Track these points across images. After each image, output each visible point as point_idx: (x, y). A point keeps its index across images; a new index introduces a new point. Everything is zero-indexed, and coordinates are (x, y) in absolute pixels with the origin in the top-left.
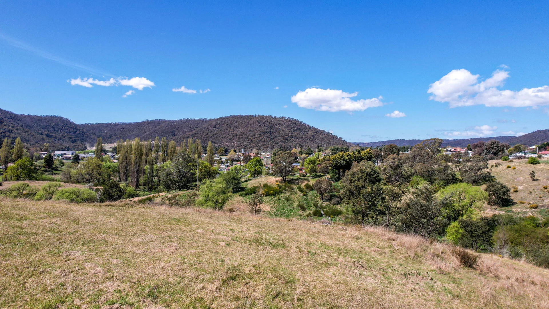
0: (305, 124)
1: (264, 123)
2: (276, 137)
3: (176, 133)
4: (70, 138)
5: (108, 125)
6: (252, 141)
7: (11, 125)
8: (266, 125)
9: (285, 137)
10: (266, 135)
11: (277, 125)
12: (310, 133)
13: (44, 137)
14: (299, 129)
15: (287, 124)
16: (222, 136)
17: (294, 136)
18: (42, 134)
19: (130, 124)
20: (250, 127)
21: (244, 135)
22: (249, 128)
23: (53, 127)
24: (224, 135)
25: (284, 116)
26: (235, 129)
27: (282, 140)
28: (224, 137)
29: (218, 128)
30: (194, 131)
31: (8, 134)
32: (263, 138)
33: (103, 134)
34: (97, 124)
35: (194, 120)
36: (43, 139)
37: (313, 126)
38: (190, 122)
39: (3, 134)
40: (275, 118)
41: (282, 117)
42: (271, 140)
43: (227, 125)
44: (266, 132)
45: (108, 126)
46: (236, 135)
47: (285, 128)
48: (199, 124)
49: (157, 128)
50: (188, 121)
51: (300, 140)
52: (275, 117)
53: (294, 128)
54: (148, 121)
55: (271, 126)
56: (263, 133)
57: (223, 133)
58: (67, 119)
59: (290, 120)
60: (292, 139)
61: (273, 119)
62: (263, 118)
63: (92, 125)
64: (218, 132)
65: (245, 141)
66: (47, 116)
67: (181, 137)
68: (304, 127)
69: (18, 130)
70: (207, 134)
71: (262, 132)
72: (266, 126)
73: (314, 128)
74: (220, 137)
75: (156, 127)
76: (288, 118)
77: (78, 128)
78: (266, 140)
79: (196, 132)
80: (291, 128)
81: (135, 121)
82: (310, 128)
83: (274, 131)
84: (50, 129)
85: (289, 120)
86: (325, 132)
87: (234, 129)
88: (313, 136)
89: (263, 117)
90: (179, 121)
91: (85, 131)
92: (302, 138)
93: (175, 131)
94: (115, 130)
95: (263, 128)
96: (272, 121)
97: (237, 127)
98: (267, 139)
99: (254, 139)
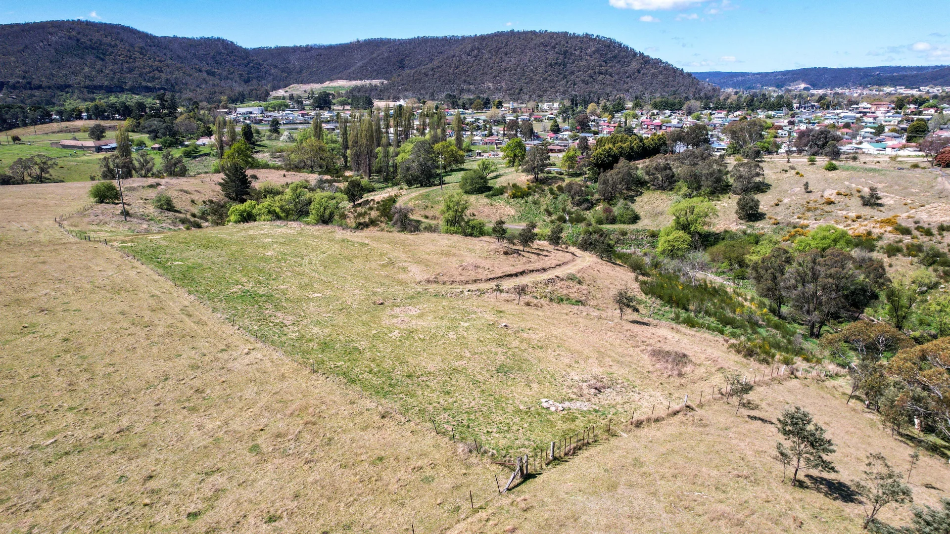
0: (627, 48)
1: (554, 47)
2: (573, 73)
3: (406, 63)
4: (241, 75)
5: (295, 50)
6: (531, 79)
7: (158, 59)
8: (556, 50)
9: (589, 72)
10: (557, 69)
11: (576, 50)
12: (635, 65)
13: (205, 75)
14: (615, 57)
15: (593, 49)
16: (481, 72)
17: (604, 71)
18: (200, 71)
19: (330, 48)
20: (528, 55)
21: (518, 69)
22: (528, 57)
23: (213, 58)
24: (486, 70)
25: (589, 33)
26: (504, 57)
27: (582, 77)
28: (486, 73)
29: (476, 57)
30: (436, 63)
31: (157, 74)
32: (550, 76)
33: (289, 65)
34: (277, 48)
35: (435, 40)
36: (204, 80)
37: (642, 51)
38: (429, 44)
39: (151, 75)
40: (574, 37)
41: (587, 34)
42: (565, 77)
43: (490, 51)
44: (556, 64)
45: (295, 52)
46: (505, 70)
47: (591, 56)
48: (444, 45)
49: (374, 55)
50: (425, 41)
51: (614, 79)
52: (574, 34)
53: (606, 54)
54: (358, 41)
55: (565, 53)
56: (551, 65)
57: (483, 64)
58: (232, 42)
59: (600, 40)
60: (601, 76)
61: (571, 38)
62: (552, 37)
63: (269, 50)
64: (475, 64)
65: (519, 79)
66: (201, 38)
67: (414, 73)
68: (623, 54)
69: (168, 66)
70: (458, 67)
71: (549, 63)
72: (557, 53)
73: (641, 54)
74: (479, 73)
75: (372, 53)
76: (597, 36)
77: (251, 58)
78: (555, 79)
79: (440, 64)
80: (601, 55)
81: (338, 43)
82: (635, 54)
83: (571, 61)
84: (210, 61)
85: (598, 40)
86: (661, 61)
87: (501, 58)
88: (639, 71)
89: (553, 35)
90: (410, 42)
91: (261, 61)
92: (618, 74)
93: (403, 60)
94: (307, 58)
95: (551, 56)
96: (567, 43)
97: (506, 54)
98: (557, 76)
99: (534, 77)
